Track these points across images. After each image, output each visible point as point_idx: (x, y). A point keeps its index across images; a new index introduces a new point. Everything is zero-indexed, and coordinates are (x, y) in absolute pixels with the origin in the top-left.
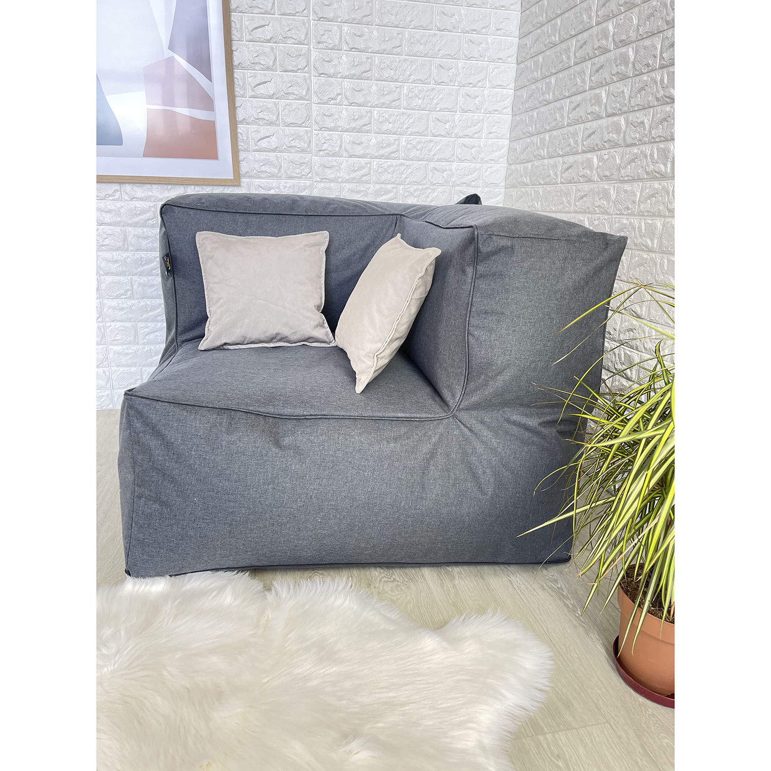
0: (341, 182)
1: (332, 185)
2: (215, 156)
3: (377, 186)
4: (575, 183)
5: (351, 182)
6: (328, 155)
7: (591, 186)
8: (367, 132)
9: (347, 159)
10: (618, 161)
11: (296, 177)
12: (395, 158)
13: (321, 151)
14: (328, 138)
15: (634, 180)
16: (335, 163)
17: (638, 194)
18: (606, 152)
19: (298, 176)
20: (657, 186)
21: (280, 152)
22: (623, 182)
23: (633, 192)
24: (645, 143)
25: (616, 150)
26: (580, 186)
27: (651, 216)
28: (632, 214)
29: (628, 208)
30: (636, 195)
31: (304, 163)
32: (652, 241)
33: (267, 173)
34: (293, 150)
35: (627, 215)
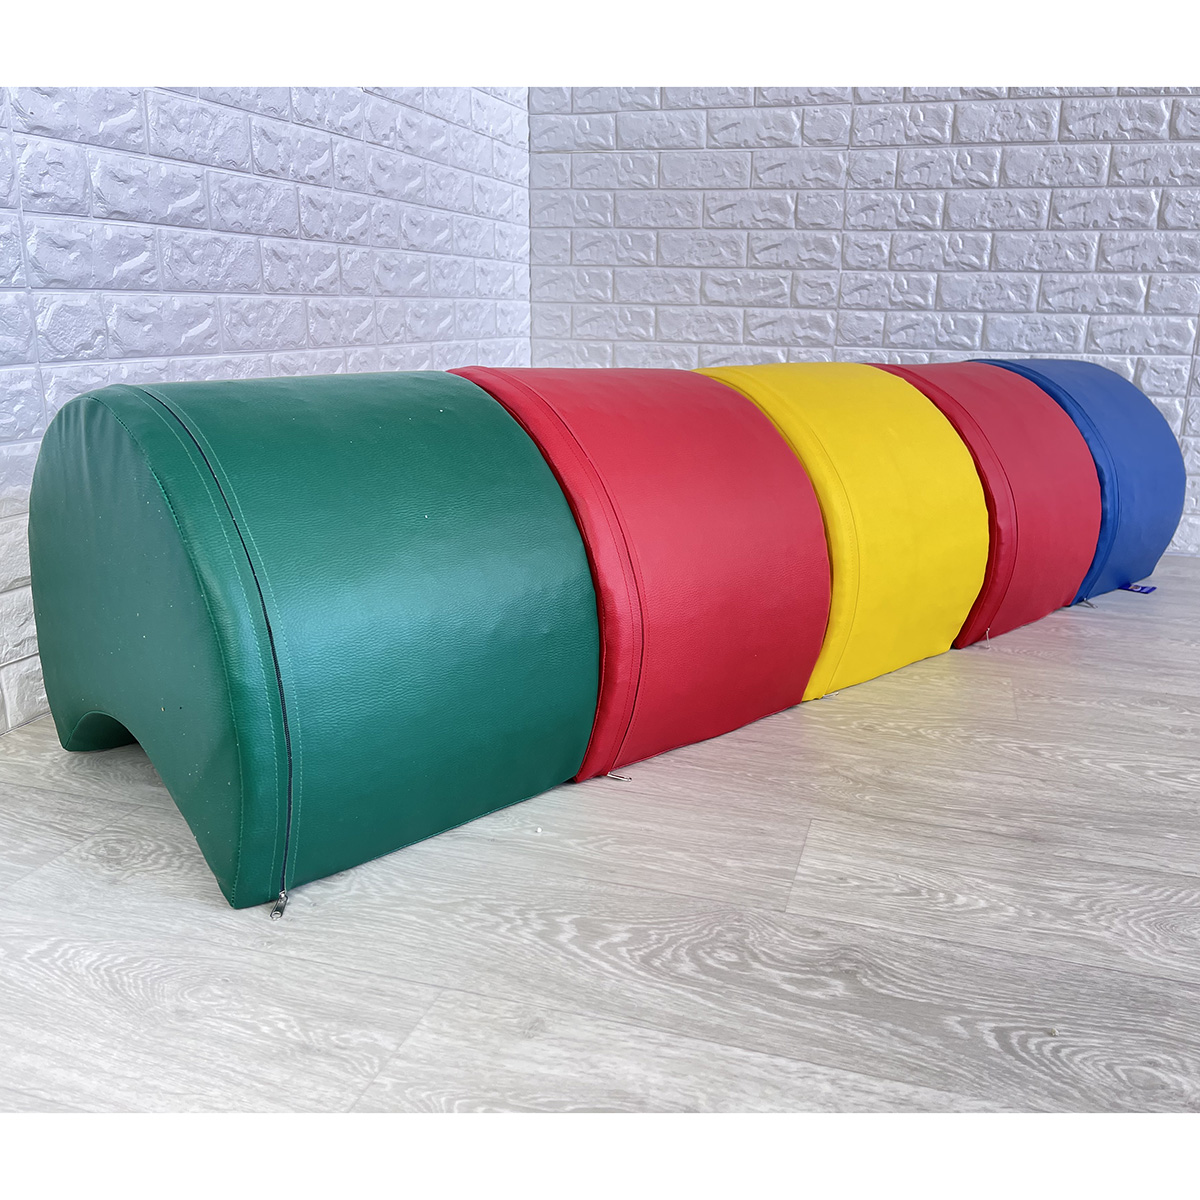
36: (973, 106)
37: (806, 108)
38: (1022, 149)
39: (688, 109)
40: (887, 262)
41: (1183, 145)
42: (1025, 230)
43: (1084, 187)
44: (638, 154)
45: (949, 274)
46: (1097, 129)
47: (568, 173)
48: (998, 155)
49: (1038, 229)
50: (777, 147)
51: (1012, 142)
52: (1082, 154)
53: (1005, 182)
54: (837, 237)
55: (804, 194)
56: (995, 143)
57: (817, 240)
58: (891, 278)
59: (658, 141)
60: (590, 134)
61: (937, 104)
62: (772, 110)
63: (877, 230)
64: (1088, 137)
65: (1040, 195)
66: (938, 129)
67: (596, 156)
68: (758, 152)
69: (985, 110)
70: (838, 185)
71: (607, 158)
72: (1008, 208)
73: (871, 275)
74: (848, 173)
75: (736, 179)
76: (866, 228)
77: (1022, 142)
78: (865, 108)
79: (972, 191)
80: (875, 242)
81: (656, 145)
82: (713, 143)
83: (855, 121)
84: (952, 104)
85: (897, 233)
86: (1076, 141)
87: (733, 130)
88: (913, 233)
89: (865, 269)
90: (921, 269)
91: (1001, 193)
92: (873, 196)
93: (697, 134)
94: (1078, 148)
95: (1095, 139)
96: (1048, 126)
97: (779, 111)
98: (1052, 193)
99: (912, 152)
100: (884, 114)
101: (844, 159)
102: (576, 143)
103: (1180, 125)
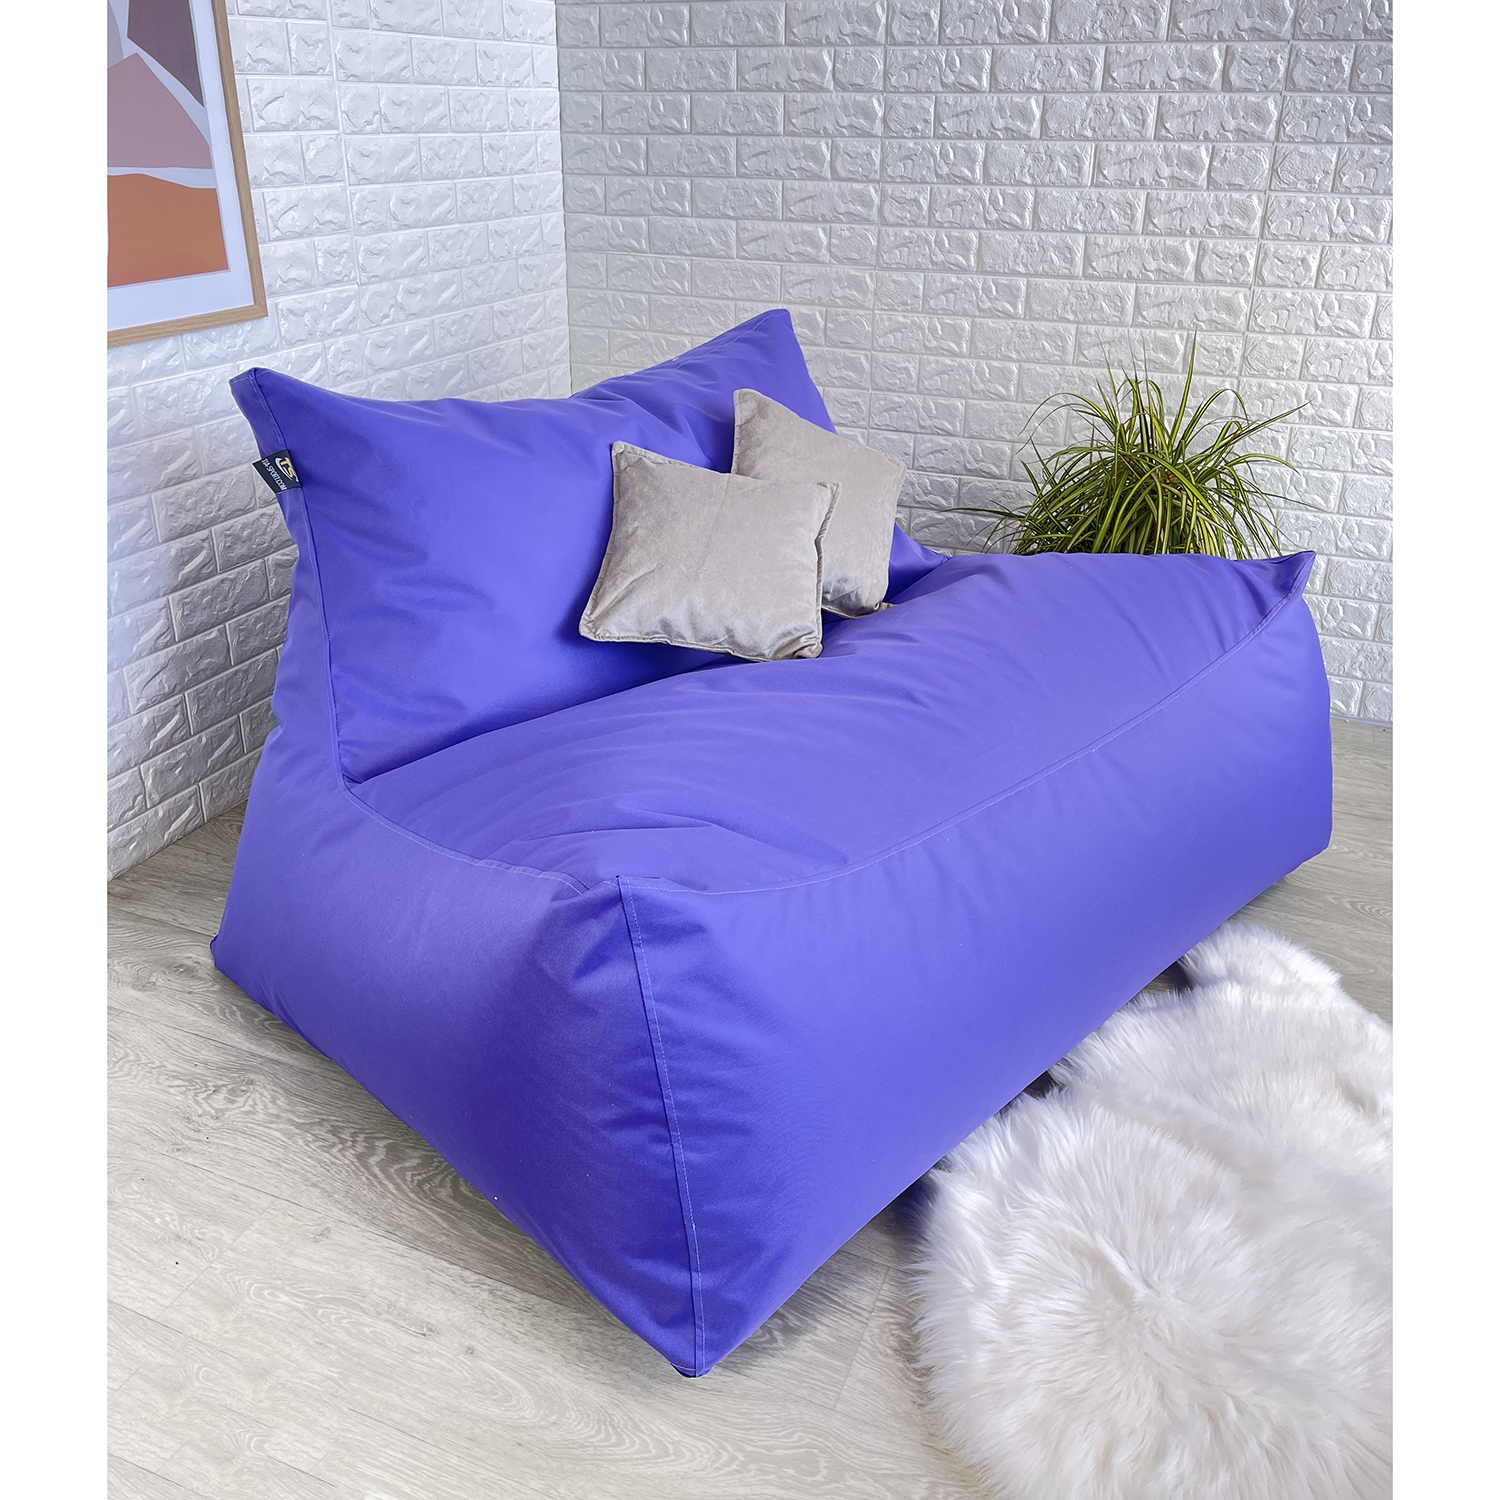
0: (394, 279)
1: (384, 286)
2: (221, 264)
3: (437, 277)
4: (778, 261)
5: (406, 276)
6: (375, 230)
7: (819, 268)
8: (415, 179)
9: (396, 233)
10: (874, 243)
11: (337, 282)
12: (451, 222)
13: (362, 224)
14: (370, 198)
15: (909, 268)
16: (383, 246)
17: (921, 287)
18: (845, 227)
19: (339, 278)
20: (954, 280)
21: (310, 235)
22: (889, 269)
23: (913, 285)
24: (921, 226)
25: (867, 227)
26: (794, 268)
27: (950, 315)
28: (913, 311)
29: (905, 304)
30: (918, 288)
31: (345, 252)
32: (959, 345)
33: (297, 281)
34: (326, 229)
35: (904, 311)
36: (997, 236)
37: (833, 225)
38: (1047, 283)
39: (718, 217)
40: (916, 384)
41: (1209, 289)
42: (1050, 363)
43: (1108, 324)
44: (671, 259)
45: (977, 402)
46: (1120, 267)
47: (604, 274)
48: (1023, 287)
49: (1064, 363)
50: (806, 262)
51: (1037, 275)
52: (1105, 292)
53: (1029, 314)
54: (866, 356)
55: (833, 310)
56: (1019, 274)
57: (846, 359)
58: (919, 401)
59: (690, 249)
60: (623, 236)
61: (962, 231)
62: (800, 224)
63: (905, 352)
64: (1112, 275)
65: (1066, 330)
66: (963, 256)
67: (631, 259)
68: (787, 266)
69: (1009, 241)
70: (866, 304)
71: (641, 262)
72: (1033, 340)
73: (899, 397)
74: (875, 294)
75: (765, 291)
76: (893, 350)
77: (1047, 275)
78: (891, 230)
79: (998, 320)
80: (903, 365)
81: (688, 252)
82: (743, 254)
83: (881, 243)
84: (977, 233)
85: (925, 357)
86: (1100, 279)
87: (762, 242)
88: (940, 359)
89: (894, 391)
90: (949, 395)
91: (1027, 325)
92: (901, 319)
93: (726, 244)
94: (1102, 286)
95: (1119, 278)
96: (1072, 262)
97: (807, 227)
98: (1077, 328)
99: (938, 276)
100: (909, 238)
101: (872, 279)
102: (610, 244)
103: (1205, 268)
